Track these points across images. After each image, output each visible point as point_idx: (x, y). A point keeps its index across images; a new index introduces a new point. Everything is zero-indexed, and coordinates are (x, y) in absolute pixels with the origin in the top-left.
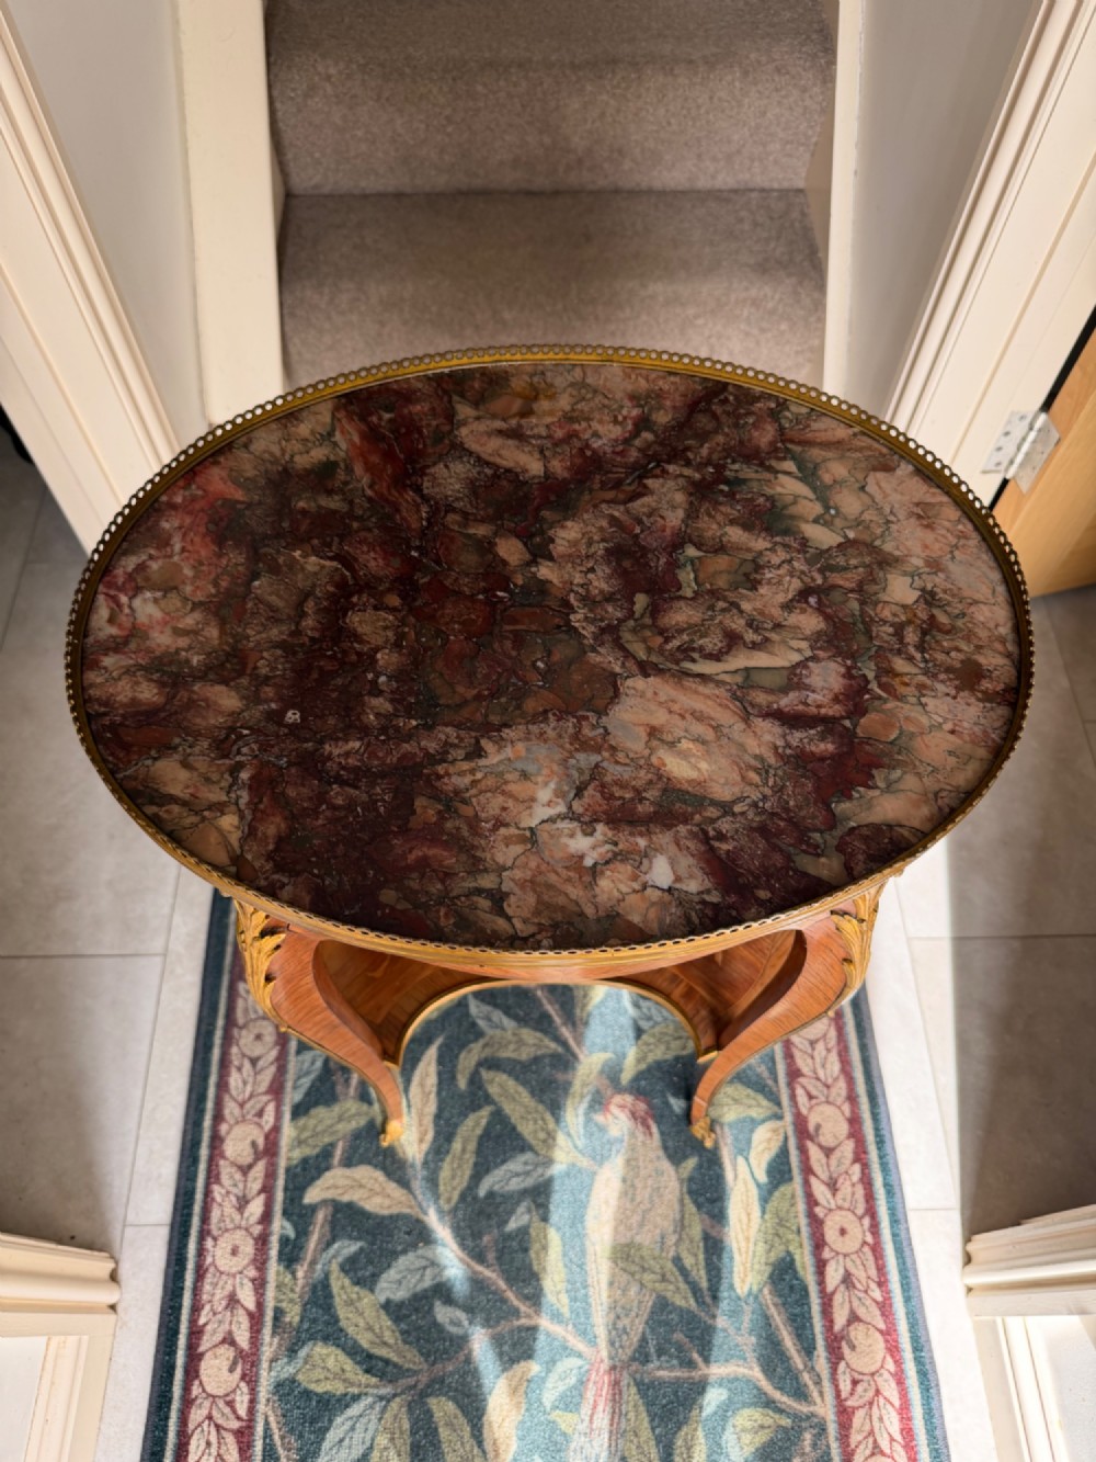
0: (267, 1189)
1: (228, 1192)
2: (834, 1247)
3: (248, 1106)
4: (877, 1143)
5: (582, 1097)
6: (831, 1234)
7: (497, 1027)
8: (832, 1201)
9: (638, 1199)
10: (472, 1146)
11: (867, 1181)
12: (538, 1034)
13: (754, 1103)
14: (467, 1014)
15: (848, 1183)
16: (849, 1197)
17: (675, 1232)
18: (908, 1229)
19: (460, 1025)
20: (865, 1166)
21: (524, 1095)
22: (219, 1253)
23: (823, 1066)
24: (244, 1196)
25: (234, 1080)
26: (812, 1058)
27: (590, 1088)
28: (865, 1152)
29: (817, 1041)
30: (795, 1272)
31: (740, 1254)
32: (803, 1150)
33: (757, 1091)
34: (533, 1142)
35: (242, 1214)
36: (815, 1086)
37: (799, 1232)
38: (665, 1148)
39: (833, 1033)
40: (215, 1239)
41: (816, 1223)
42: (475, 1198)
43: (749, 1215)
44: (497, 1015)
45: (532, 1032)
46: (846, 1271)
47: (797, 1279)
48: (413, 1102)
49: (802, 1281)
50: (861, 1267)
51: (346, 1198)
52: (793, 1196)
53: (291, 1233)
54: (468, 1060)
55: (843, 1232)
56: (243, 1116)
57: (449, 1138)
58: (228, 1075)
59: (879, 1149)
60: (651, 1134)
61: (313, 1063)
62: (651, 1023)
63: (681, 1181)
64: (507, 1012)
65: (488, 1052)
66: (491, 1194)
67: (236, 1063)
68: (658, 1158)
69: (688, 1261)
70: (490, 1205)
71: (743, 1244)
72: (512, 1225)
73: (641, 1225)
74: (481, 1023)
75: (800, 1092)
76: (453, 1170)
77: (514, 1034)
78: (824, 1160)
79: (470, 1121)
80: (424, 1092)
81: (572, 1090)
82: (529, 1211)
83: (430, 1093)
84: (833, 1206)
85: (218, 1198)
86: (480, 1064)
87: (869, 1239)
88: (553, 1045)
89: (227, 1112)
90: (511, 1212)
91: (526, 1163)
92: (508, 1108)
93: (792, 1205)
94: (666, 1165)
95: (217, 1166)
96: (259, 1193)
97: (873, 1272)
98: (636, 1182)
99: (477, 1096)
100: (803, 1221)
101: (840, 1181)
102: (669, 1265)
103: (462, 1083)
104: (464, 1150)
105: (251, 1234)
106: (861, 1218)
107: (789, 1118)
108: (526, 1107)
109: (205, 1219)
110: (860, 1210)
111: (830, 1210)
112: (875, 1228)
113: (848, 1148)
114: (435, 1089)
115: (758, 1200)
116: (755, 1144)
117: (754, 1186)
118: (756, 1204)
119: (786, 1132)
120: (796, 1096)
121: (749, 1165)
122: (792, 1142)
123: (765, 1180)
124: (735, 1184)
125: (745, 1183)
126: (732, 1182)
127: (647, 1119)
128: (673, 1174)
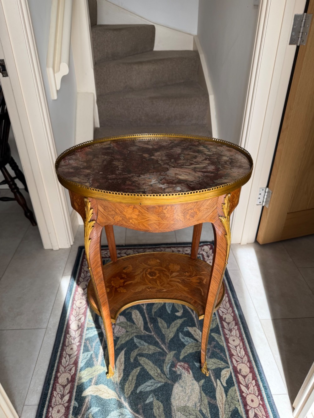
0: (71, 392)
1: (58, 393)
2: (250, 406)
3: (67, 368)
4: (259, 374)
5: (168, 363)
6: (249, 402)
7: (142, 345)
8: (248, 392)
9: (187, 392)
10: (135, 378)
11: (257, 385)
12: (155, 347)
13: (220, 363)
14: (134, 342)
15: (252, 386)
16: (253, 390)
17: (199, 402)
18: (273, 400)
19: (131, 345)
20: (257, 381)
21: (151, 363)
22: (53, 412)
23: (240, 353)
24: (63, 394)
25: (64, 360)
26: (236, 351)
27: (170, 361)
28: (256, 377)
29: (237, 346)
30: (239, 414)
31: (221, 409)
32: (237, 377)
33: (221, 360)
34: (154, 377)
35: (62, 400)
36: (238, 358)
37: (239, 401)
38: (194, 377)
39: (241, 344)
40: (52, 408)
41: (244, 399)
42: (136, 393)
43: (222, 396)
44: (142, 342)
45: (153, 346)
46: (255, 413)
47: (240, 416)
48: (117, 366)
49: (241, 417)
50: (260, 412)
51: (95, 395)
52: (235, 390)
53: (77, 405)
54: (134, 354)
55: (252, 401)
56: (65, 371)
57: (128, 376)
58: (62, 359)
59: (260, 376)
60: (190, 373)
61: (87, 356)
62: (188, 343)
63: (200, 387)
64: (145, 341)
65: (140, 352)
66: (141, 392)
67: (64, 356)
68: (192, 380)
69: (204, 411)
70: (140, 395)
71: (221, 406)
72: (147, 402)
73: (188, 400)
74: (137, 344)
75: (234, 360)
76: (129, 385)
77: (147, 347)
78: (244, 380)
79: (134, 371)
80: (120, 363)
81: (165, 362)
82: (153, 397)
83: (122, 363)
84: (248, 393)
85: (55, 395)
86: (137, 355)
87: (261, 403)
88: (159, 350)
89: (60, 370)
90: (147, 397)
91: (151, 383)
92: (146, 367)
93: (235, 393)
94: (195, 382)
95: (56, 385)
96: (68, 394)
97: (264, 413)
98: (186, 387)
99: (136, 364)
100: (239, 398)
101: (250, 385)
102: (198, 413)
103: (132, 360)
104: (132, 379)
105: (64, 406)
106: (257, 396)
107: (231, 367)
108: (151, 367)
109: (50, 401)
110: (257, 394)
111: (248, 394)
112: (262, 399)
113: (251, 375)
114: (123, 362)
115: (225, 392)
116: (222, 375)
117: (223, 388)
118: (224, 393)
119: (231, 372)
120: (233, 361)
121: (221, 381)
122: (233, 374)
123: (226, 386)
124: (217, 387)
125: (220, 387)
126: (216, 387)
127: (188, 369)
128: (197, 384)
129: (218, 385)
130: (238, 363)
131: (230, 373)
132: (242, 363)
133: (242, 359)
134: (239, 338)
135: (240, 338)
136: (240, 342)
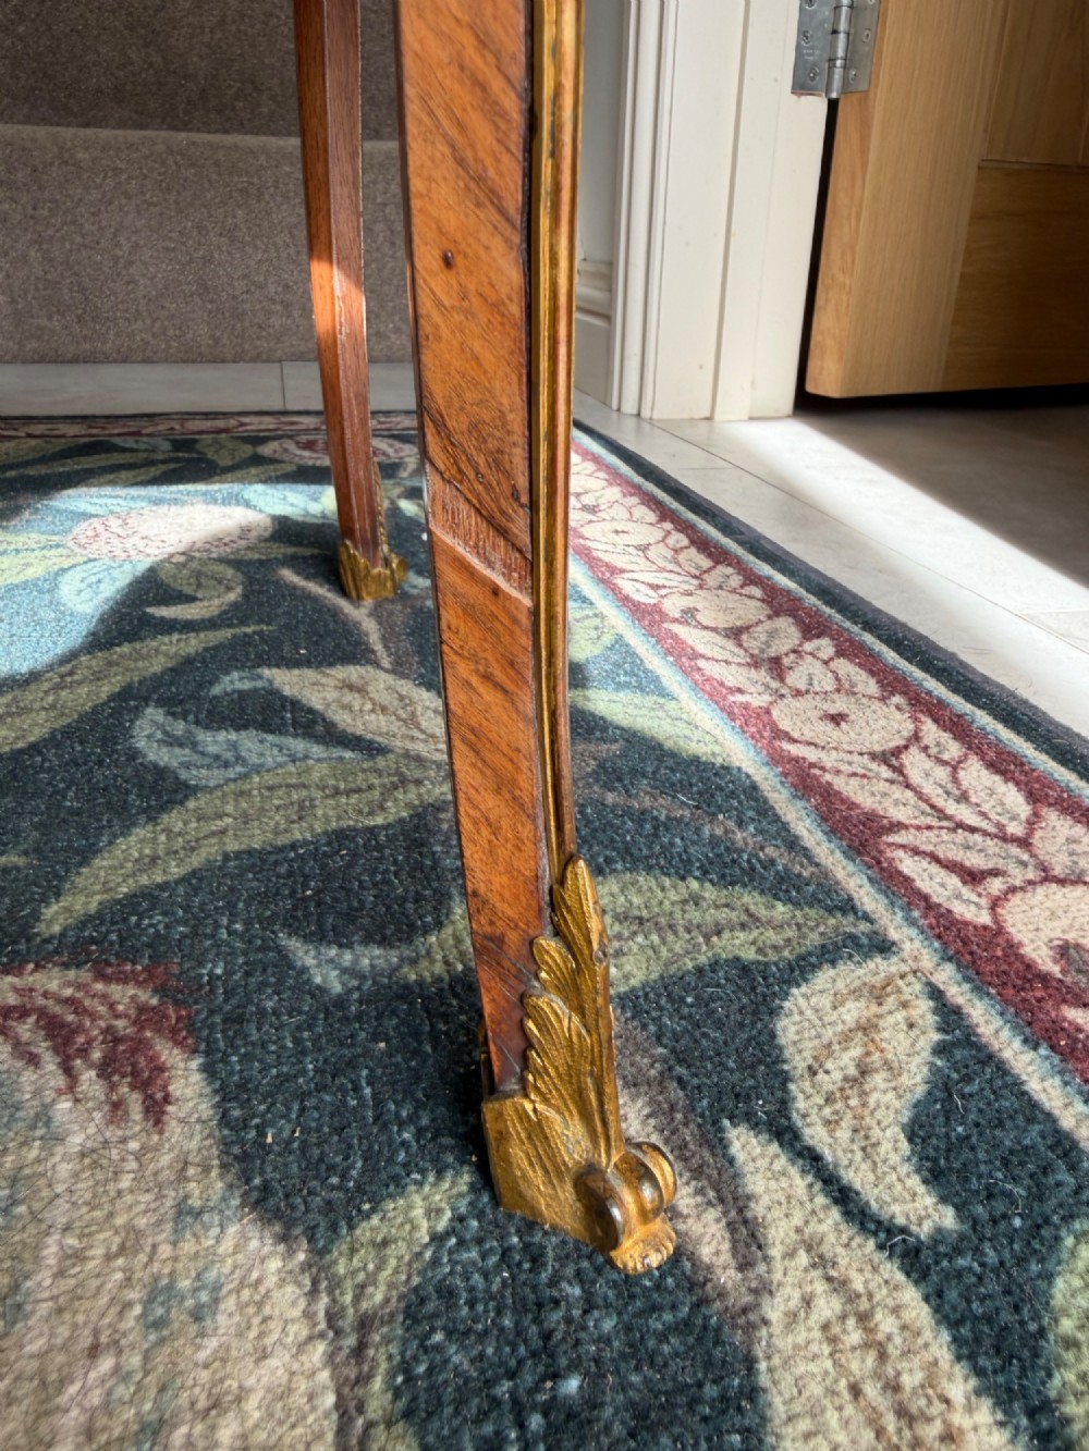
26: (909, 786)
29: (896, 752)
33: (725, 882)
36: (967, 847)
39: (937, 735)
107: (914, 944)
115: (966, 1350)
116: (797, 1062)
117: (892, 1271)
118: (959, 1386)
119: (936, 994)
120: (907, 880)
121: (811, 1159)
122: (986, 1020)
123: (948, 1218)
124: (764, 1289)
125: (821, 1262)
126: (728, 1276)
127: (139, 1045)
128: (288, 1300)
129: (779, 1234)
130: (996, 886)
131: (923, 1008)
132: (1048, 877)
133: (1024, 843)
134: (883, 699)
135: (897, 699)
136: (916, 720)
